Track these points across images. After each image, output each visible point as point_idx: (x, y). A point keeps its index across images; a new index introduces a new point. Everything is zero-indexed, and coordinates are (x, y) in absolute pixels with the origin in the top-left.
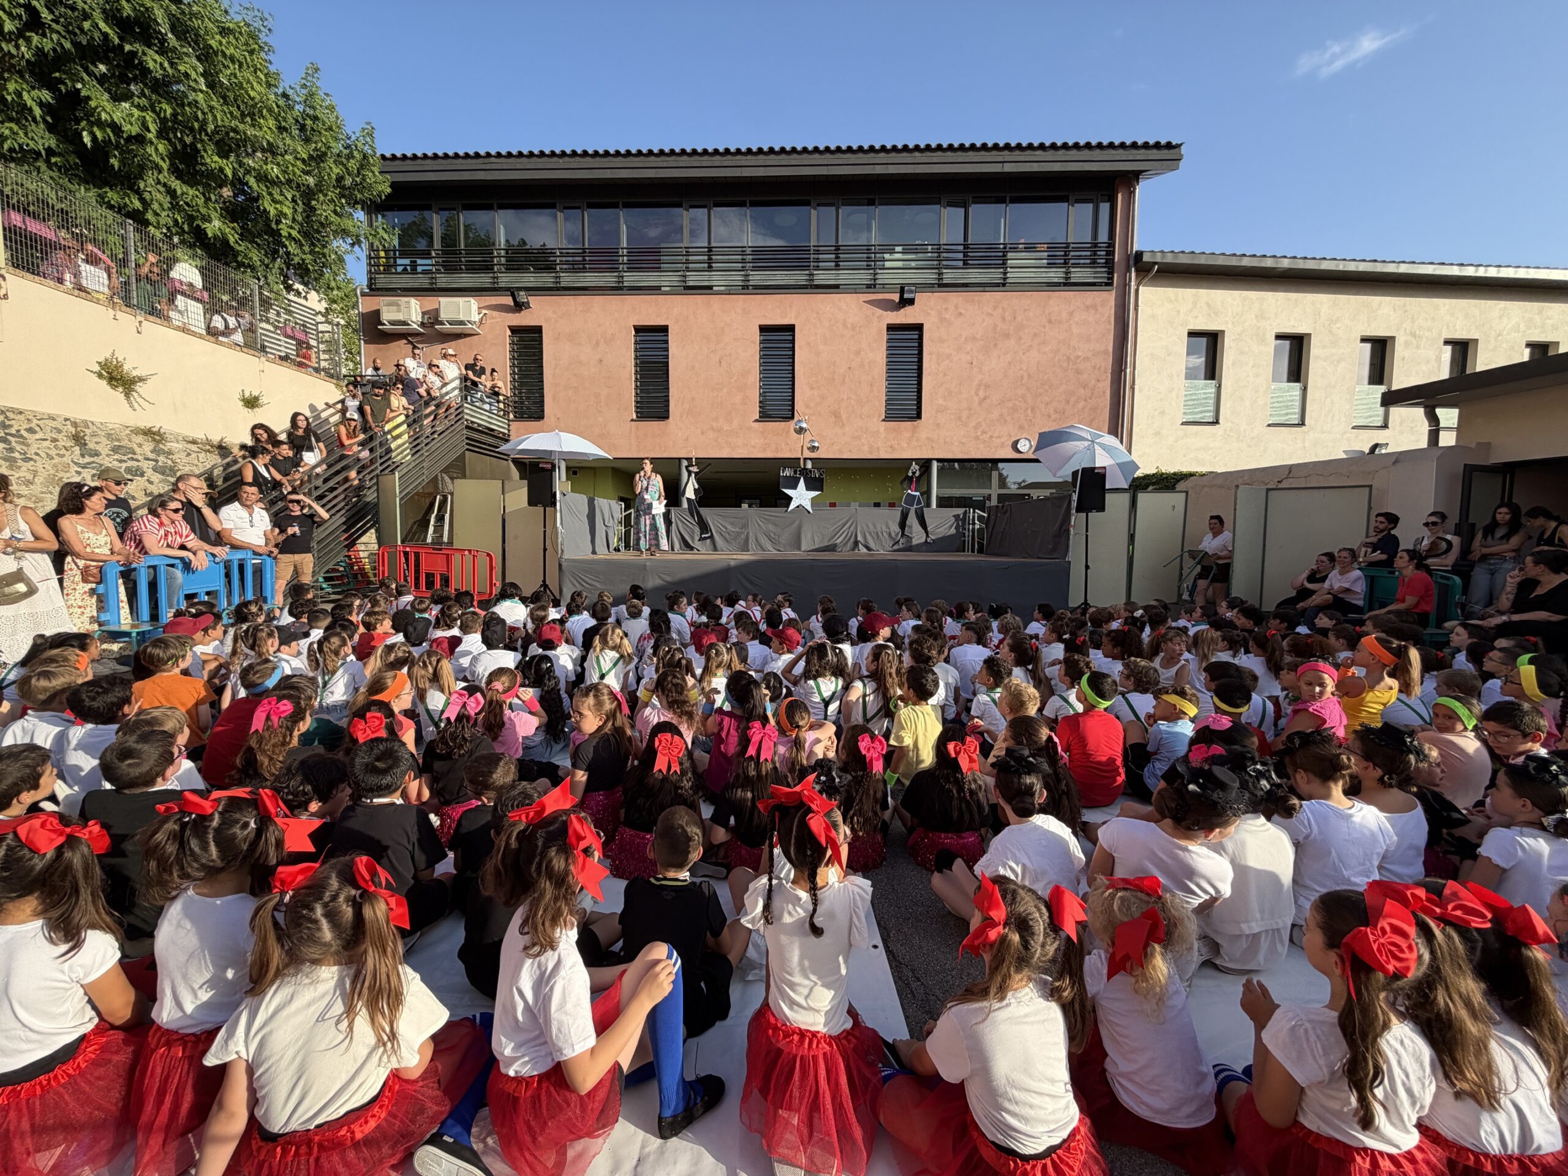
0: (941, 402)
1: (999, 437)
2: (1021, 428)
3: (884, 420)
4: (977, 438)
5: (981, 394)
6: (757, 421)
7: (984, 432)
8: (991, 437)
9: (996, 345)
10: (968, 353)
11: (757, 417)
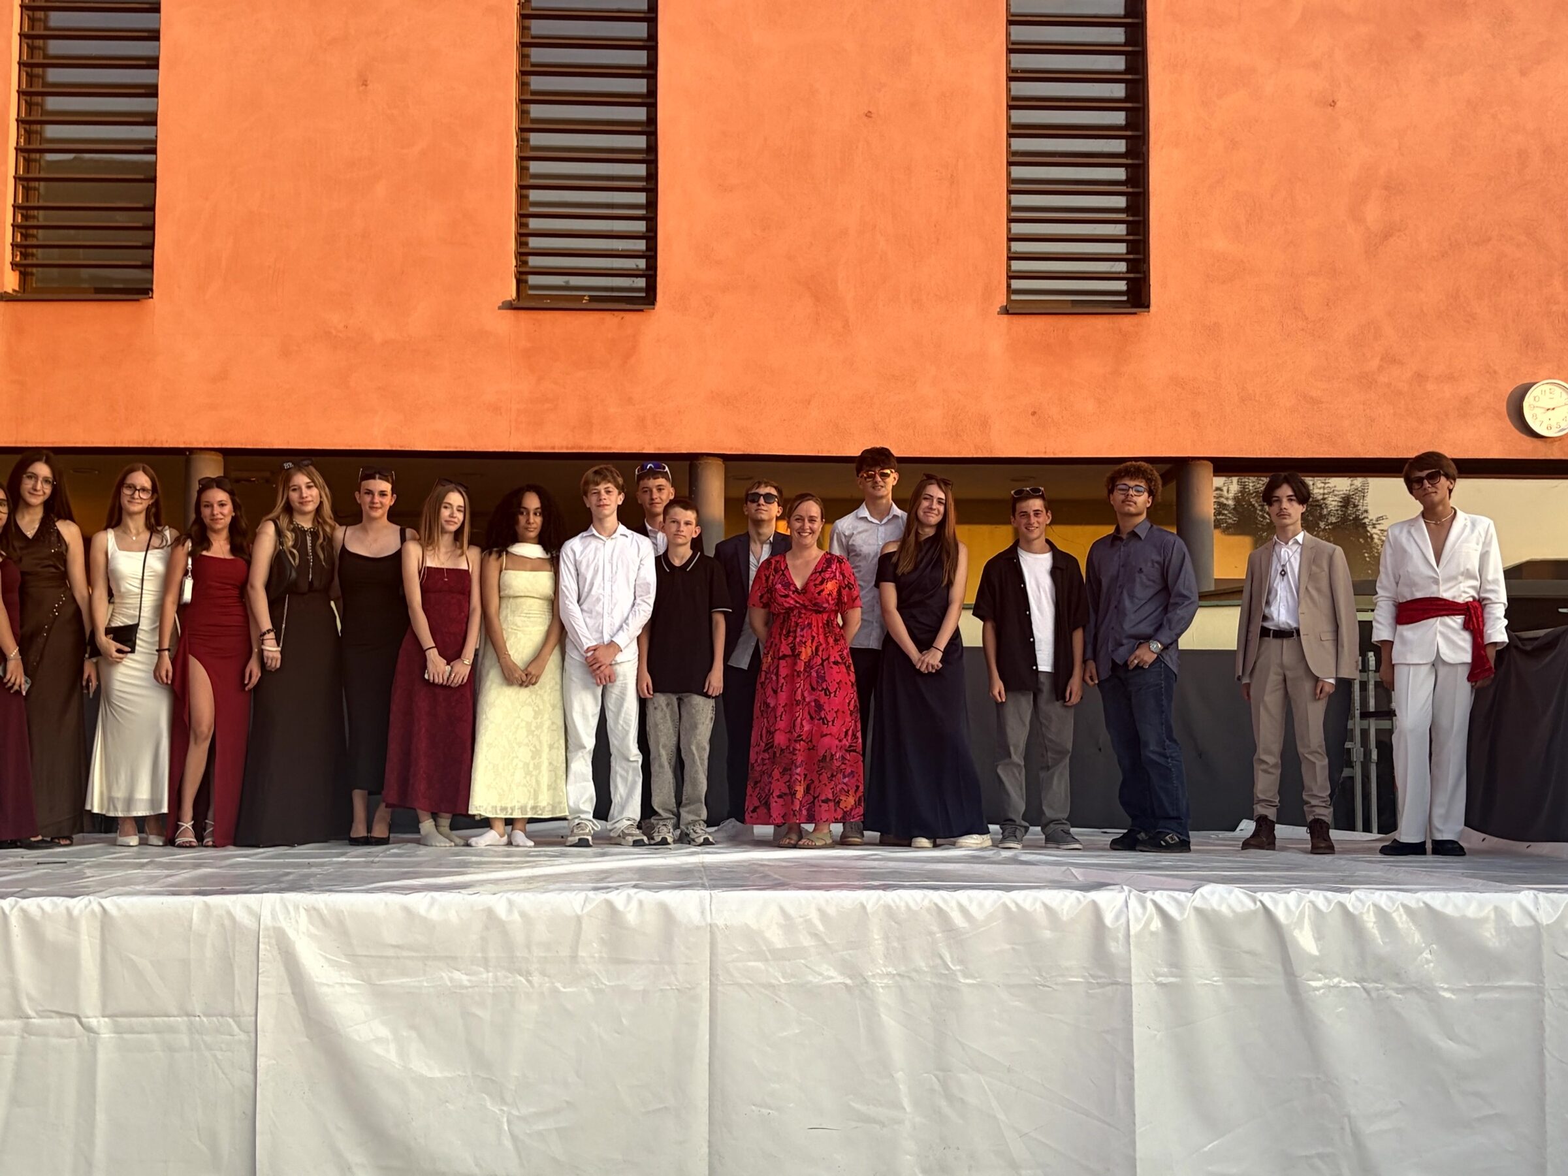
0: (1221, 243)
1: (1451, 378)
2: (1531, 344)
3: (1006, 311)
4: (1366, 381)
5: (1373, 213)
6: (510, 306)
7: (1390, 359)
8: (1420, 377)
9: (1417, 39)
10: (1315, 66)
11: (510, 292)
